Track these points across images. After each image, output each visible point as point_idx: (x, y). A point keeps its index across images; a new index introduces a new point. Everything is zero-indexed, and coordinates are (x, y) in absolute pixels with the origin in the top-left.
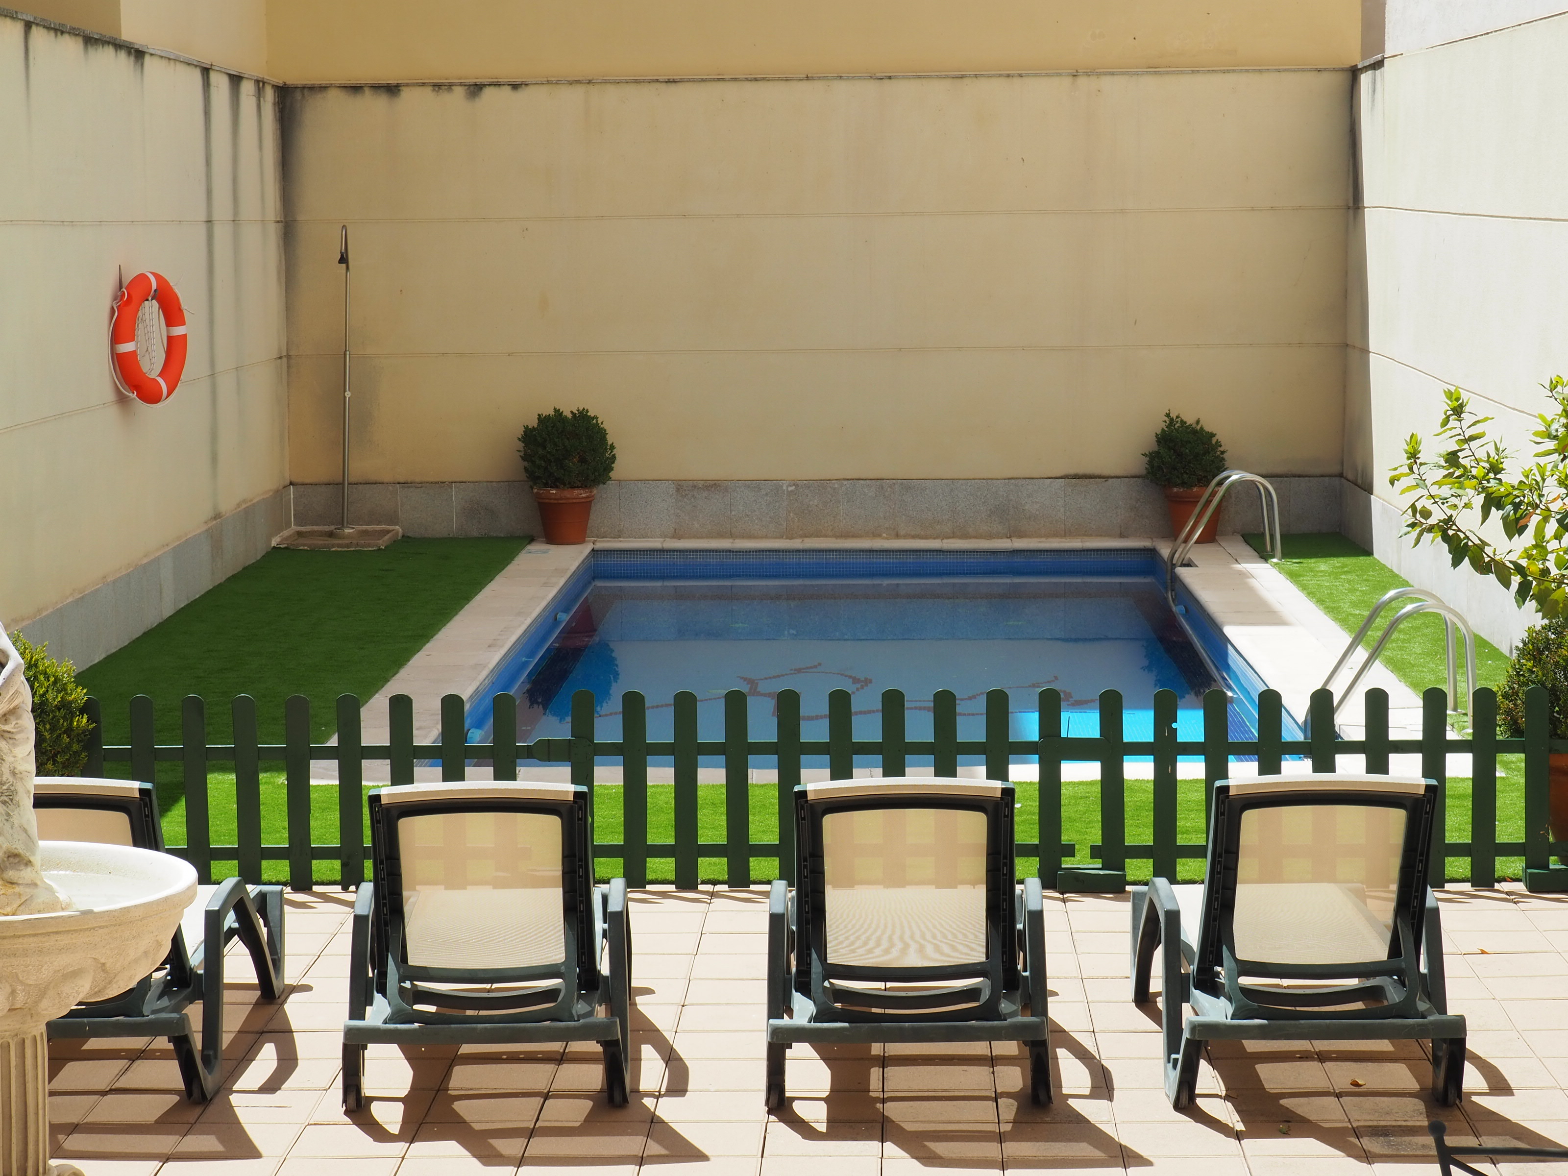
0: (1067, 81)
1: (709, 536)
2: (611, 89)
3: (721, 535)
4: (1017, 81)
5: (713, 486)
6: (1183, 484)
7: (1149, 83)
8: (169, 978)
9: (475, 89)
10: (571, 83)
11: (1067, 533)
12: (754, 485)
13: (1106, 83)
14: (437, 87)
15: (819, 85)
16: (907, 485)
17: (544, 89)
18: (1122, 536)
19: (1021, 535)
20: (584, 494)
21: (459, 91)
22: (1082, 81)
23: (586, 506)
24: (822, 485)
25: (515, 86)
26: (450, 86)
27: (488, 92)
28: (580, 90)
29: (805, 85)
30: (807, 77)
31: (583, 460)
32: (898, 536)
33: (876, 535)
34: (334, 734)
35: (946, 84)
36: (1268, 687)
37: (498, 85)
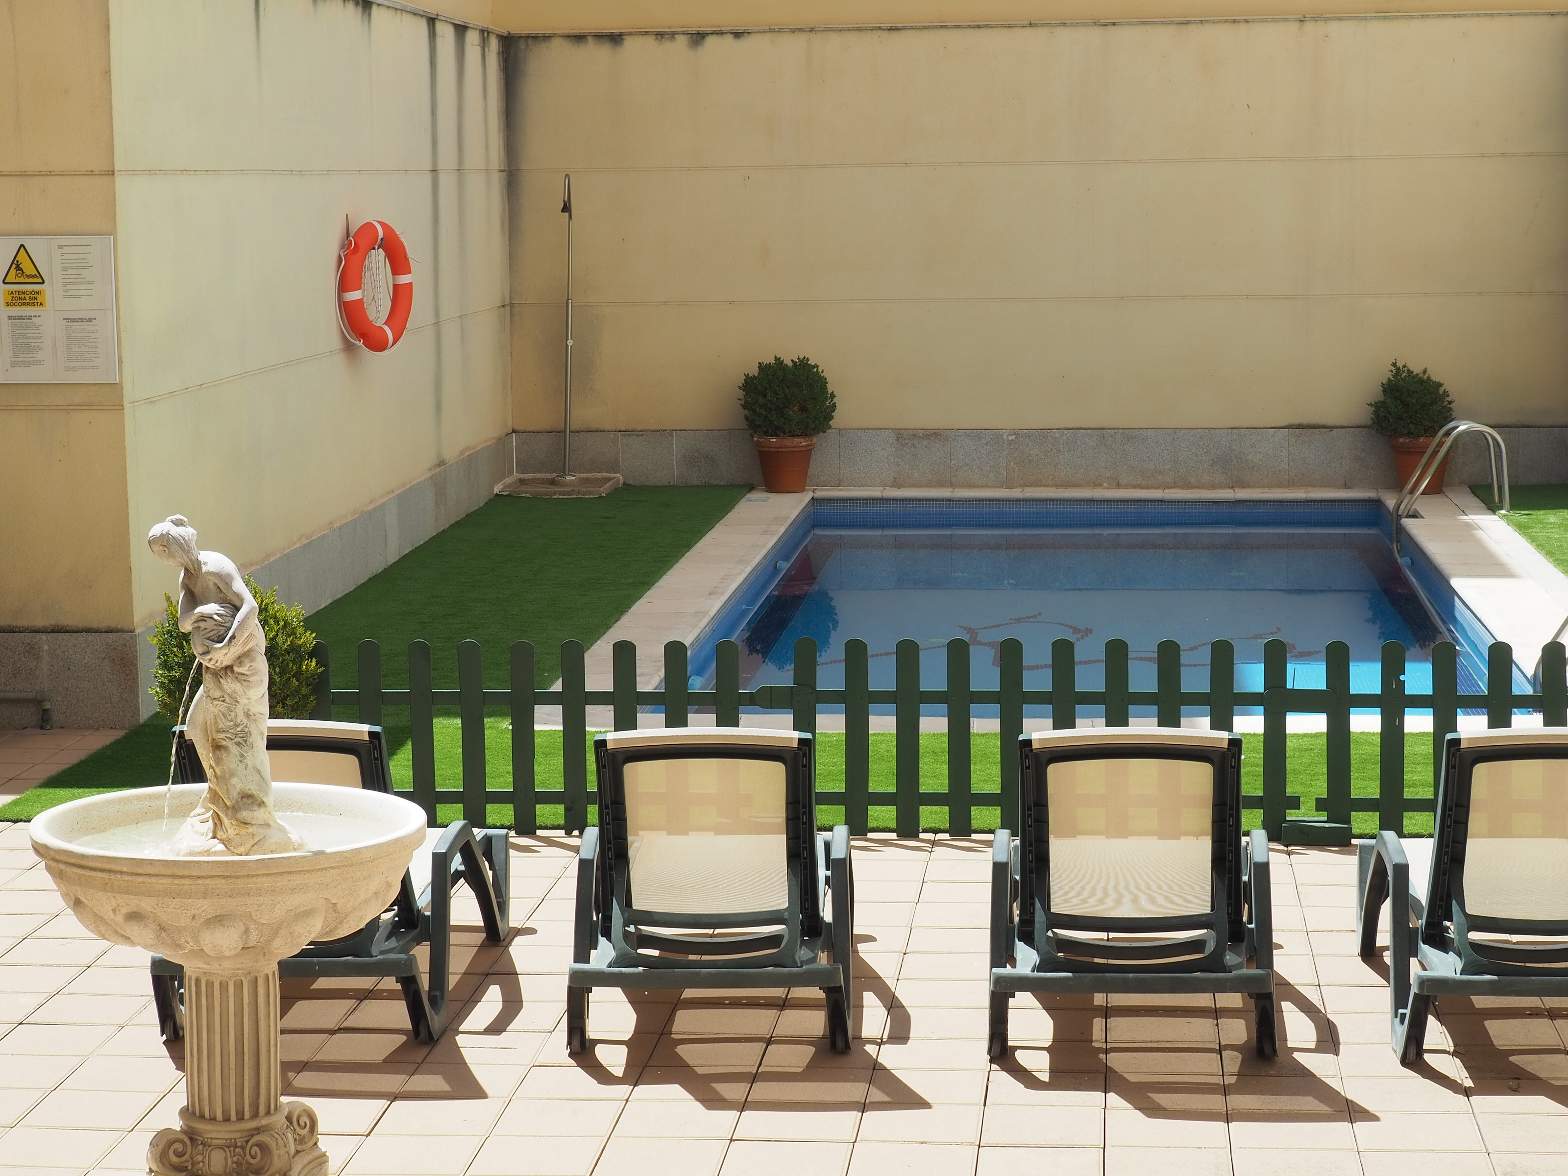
0: (1294, 27)
1: (929, 485)
2: (834, 37)
3: (941, 484)
4: (1243, 27)
5: (934, 435)
6: (1410, 434)
7: (1378, 28)
8: (397, 919)
9: (698, 38)
10: (793, 31)
11: (1290, 484)
12: (975, 434)
13: (1334, 28)
14: (660, 35)
15: (1042, 32)
16: (1129, 434)
17: (766, 39)
18: (1346, 486)
19: (1243, 485)
20: (803, 442)
21: (682, 40)
22: (1309, 26)
23: (806, 455)
24: (1042, 434)
25: (737, 35)
26: (673, 35)
27: (711, 41)
28: (802, 38)
29: (1029, 32)
30: (1031, 24)
31: (803, 409)
32: (1119, 486)
33: (1097, 485)
34: (558, 679)
35: (1172, 29)
36: (1496, 640)
37: (720, 33)
